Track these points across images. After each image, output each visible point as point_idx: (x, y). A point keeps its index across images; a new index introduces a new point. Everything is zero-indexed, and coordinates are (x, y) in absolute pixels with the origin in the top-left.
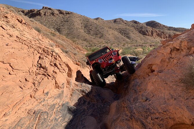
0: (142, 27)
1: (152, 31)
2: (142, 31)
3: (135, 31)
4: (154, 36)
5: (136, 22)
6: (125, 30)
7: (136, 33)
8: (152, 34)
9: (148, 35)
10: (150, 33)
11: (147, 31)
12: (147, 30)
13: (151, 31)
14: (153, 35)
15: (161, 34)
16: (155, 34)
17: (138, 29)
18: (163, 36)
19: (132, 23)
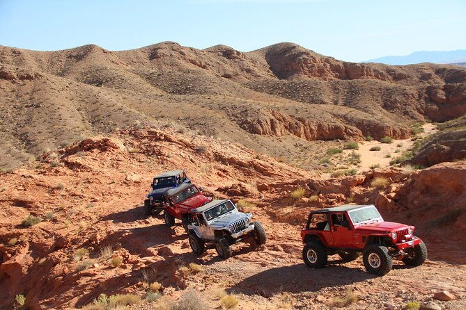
0: (247, 110)
1: (272, 120)
2: (246, 122)
3: (228, 123)
4: (279, 133)
5: (228, 53)
6: (203, 122)
7: (233, 128)
8: (273, 128)
9: (264, 133)
10: (268, 128)
11: (259, 122)
12: (258, 120)
13: (269, 122)
14: (275, 132)
15: (296, 124)
16: (279, 127)
17: (237, 117)
18: (302, 129)
19: (215, 59)
